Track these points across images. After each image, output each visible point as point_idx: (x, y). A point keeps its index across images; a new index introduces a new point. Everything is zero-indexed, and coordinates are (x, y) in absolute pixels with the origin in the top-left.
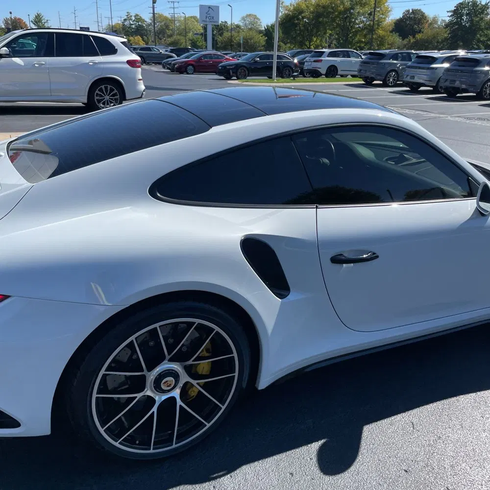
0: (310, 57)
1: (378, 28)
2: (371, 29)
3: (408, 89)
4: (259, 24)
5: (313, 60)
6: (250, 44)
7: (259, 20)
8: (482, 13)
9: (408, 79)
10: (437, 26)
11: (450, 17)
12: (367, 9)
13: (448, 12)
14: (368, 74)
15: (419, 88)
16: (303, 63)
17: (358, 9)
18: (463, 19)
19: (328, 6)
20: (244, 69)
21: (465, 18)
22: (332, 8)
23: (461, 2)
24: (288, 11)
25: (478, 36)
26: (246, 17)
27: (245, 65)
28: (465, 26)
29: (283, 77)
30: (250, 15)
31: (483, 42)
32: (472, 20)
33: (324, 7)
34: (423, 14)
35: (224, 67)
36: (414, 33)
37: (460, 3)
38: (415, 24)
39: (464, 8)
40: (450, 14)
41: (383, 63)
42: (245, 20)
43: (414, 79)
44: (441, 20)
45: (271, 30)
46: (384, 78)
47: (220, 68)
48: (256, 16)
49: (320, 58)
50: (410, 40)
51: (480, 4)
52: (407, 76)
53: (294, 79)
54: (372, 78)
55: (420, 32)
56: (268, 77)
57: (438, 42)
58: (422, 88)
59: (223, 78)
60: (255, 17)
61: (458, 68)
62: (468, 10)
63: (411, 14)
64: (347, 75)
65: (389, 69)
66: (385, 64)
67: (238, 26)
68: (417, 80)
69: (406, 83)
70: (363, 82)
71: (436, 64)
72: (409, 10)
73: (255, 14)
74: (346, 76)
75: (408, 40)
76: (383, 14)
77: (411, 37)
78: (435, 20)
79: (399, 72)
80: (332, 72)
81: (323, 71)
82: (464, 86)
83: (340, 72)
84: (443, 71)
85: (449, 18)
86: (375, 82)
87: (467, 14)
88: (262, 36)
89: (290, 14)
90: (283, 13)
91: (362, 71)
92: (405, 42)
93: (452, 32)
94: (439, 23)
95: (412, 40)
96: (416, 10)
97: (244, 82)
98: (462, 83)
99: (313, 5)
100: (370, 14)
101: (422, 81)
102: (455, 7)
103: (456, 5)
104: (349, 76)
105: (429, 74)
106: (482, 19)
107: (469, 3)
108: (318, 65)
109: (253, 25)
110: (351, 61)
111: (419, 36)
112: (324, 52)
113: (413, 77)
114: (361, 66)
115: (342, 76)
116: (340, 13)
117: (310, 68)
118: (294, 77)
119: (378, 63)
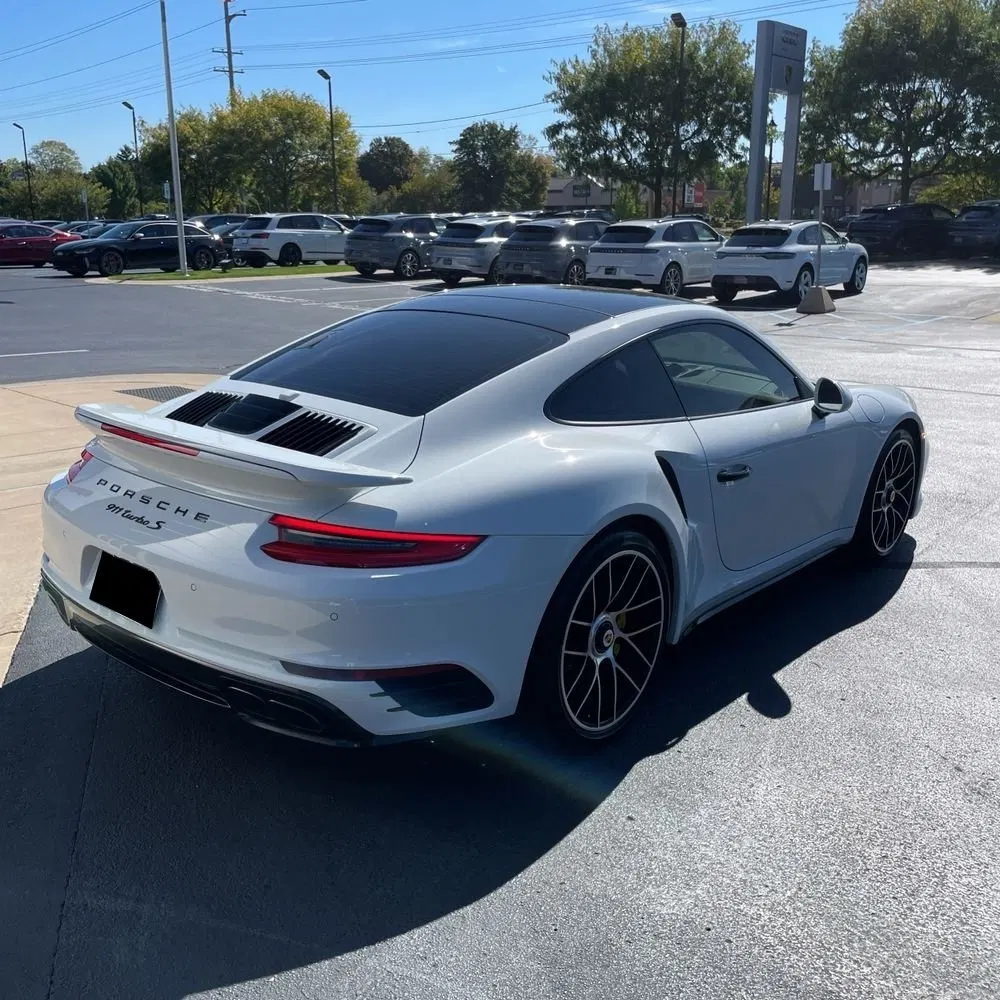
0: (243, 228)
1: (342, 173)
2: (330, 175)
3: (441, 281)
4: (73, 160)
5: (250, 235)
6: (74, 203)
7: (73, 153)
8: (508, 143)
9: (441, 265)
10: (429, 168)
11: (455, 152)
12: (316, 138)
13: (451, 143)
14: (365, 257)
15: (460, 279)
16: (230, 241)
17: (298, 138)
18: (478, 156)
19: (242, 131)
20: (116, 254)
21: (481, 154)
22: (249, 135)
23: (470, 126)
24: (157, 138)
25: (508, 184)
26: (42, 146)
27: (115, 246)
28: (483, 168)
29: (196, 268)
30: (50, 144)
31: (517, 195)
32: (494, 158)
33: (232, 132)
34: (406, 147)
35: (69, 251)
36: (398, 181)
37: (468, 129)
38: (395, 164)
39: (477, 137)
40: (455, 147)
41: (391, 237)
42: (40, 154)
43: (451, 264)
44: (433, 157)
45: (111, 175)
46: (395, 264)
47: (60, 254)
48: (62, 144)
49: (265, 231)
50: (392, 193)
51: (502, 129)
52: (439, 259)
53: (224, 271)
54: (374, 264)
55: (406, 178)
56: (162, 269)
57: (442, 196)
58: (464, 280)
59: (65, 273)
60: (64, 148)
61: (521, 242)
62: (484, 140)
63: (384, 146)
64: (315, 261)
65: (403, 247)
66: (394, 239)
67: (27, 166)
68: (456, 265)
69: (438, 272)
70: (357, 273)
71: (482, 237)
72: (380, 139)
73: (62, 141)
74: (313, 262)
75: (388, 193)
76: (346, 148)
77: (393, 188)
78: (423, 157)
79: (419, 251)
80: (291, 256)
81: (275, 255)
82: (537, 273)
83: (305, 256)
84: (499, 248)
85: (454, 155)
86: (378, 272)
87: (483, 148)
88: (100, 188)
89: (161, 146)
90: (146, 141)
91: (353, 254)
92: (385, 196)
93: (463, 178)
94: (432, 162)
95: (397, 194)
96: (393, 139)
97: (124, 280)
98: (534, 267)
99: (210, 130)
100: (323, 147)
101: (465, 267)
102: (461, 135)
103: (462, 132)
104: (322, 264)
105: (473, 254)
106: (509, 156)
107: (483, 127)
108: (262, 243)
109: (61, 163)
110: (322, 236)
111: (407, 186)
112: (269, 219)
113: (449, 261)
114: (348, 243)
115: (306, 262)
116: (267, 144)
117: (247, 248)
118: (225, 267)
119: (380, 237)
